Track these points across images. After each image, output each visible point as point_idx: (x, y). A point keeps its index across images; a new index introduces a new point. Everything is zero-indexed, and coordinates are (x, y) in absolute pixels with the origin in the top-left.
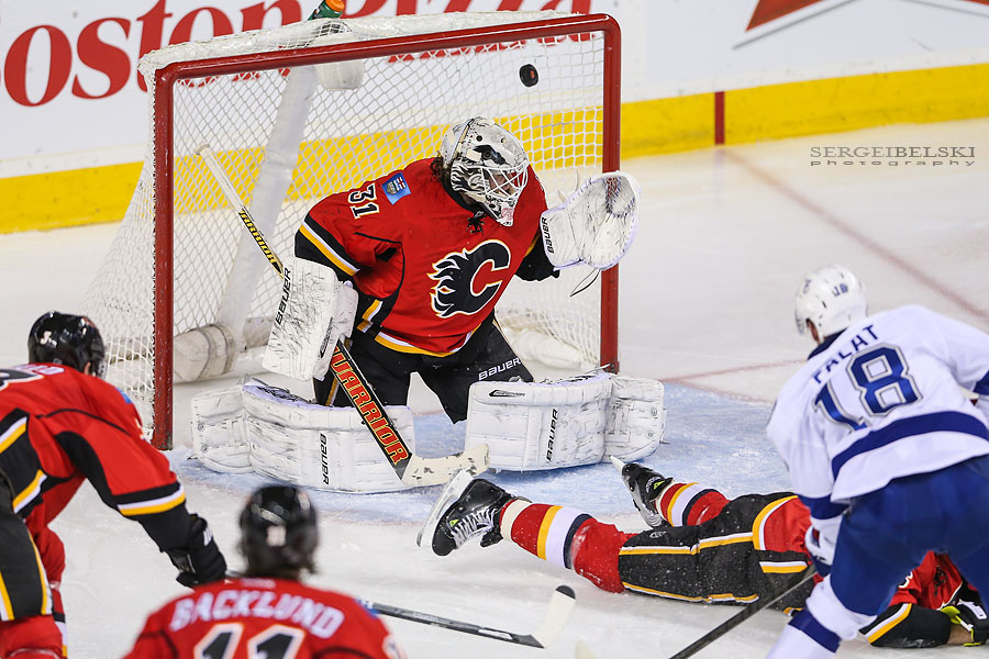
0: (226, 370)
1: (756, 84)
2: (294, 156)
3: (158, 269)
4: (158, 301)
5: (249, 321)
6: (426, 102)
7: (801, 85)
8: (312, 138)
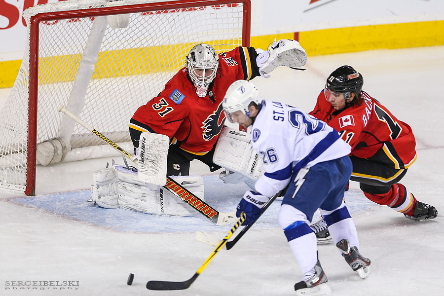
0: (62, 160)
1: (314, 29)
2: (96, 58)
3: (30, 110)
4: (30, 126)
5: (73, 136)
6: (159, 35)
7: (335, 30)
8: (104, 49)
